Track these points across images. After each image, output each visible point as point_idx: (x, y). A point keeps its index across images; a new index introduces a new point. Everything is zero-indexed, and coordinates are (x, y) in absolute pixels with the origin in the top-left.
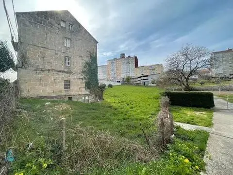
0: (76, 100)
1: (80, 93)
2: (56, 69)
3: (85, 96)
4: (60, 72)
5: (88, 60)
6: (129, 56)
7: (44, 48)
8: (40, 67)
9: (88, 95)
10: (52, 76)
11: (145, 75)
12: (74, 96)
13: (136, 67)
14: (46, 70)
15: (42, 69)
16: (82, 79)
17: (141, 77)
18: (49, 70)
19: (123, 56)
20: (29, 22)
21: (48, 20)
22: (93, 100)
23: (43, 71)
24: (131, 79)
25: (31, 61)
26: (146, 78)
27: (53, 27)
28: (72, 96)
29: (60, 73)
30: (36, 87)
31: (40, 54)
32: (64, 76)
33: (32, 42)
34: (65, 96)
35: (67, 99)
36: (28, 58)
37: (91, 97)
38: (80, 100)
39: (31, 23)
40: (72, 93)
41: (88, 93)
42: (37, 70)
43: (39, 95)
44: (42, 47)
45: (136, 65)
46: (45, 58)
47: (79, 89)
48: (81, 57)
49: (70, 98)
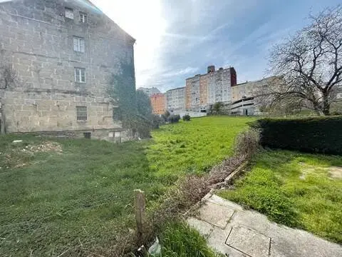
0: (97, 138)
1: (104, 127)
2: (60, 89)
3: (114, 131)
4: (67, 92)
5: (116, 71)
6: (221, 69)
7: (39, 55)
8: (34, 87)
9: (119, 130)
10: (53, 100)
11: (248, 96)
12: (94, 130)
13: (232, 85)
14: (44, 91)
15: (36, 89)
16: (108, 104)
17: (241, 101)
18: (48, 91)
19: (211, 69)
20: (13, 16)
21: (43, 10)
22: (128, 139)
23: (39, 92)
24: (223, 105)
25: (20, 77)
26: (249, 102)
27: (52, 20)
28: (91, 132)
29: (68, 95)
30: (30, 117)
31: (32, 65)
32: (76, 100)
33: (20, 48)
34: (78, 131)
35: (81, 136)
36: (14, 74)
37: (126, 132)
38: (105, 138)
39: (16, 18)
40: (90, 127)
41: (120, 126)
42: (28, 91)
43: (34, 129)
44: (35, 55)
45: (233, 82)
46: (40, 72)
47: (101, 120)
48: (104, 67)
49: (87, 135)
